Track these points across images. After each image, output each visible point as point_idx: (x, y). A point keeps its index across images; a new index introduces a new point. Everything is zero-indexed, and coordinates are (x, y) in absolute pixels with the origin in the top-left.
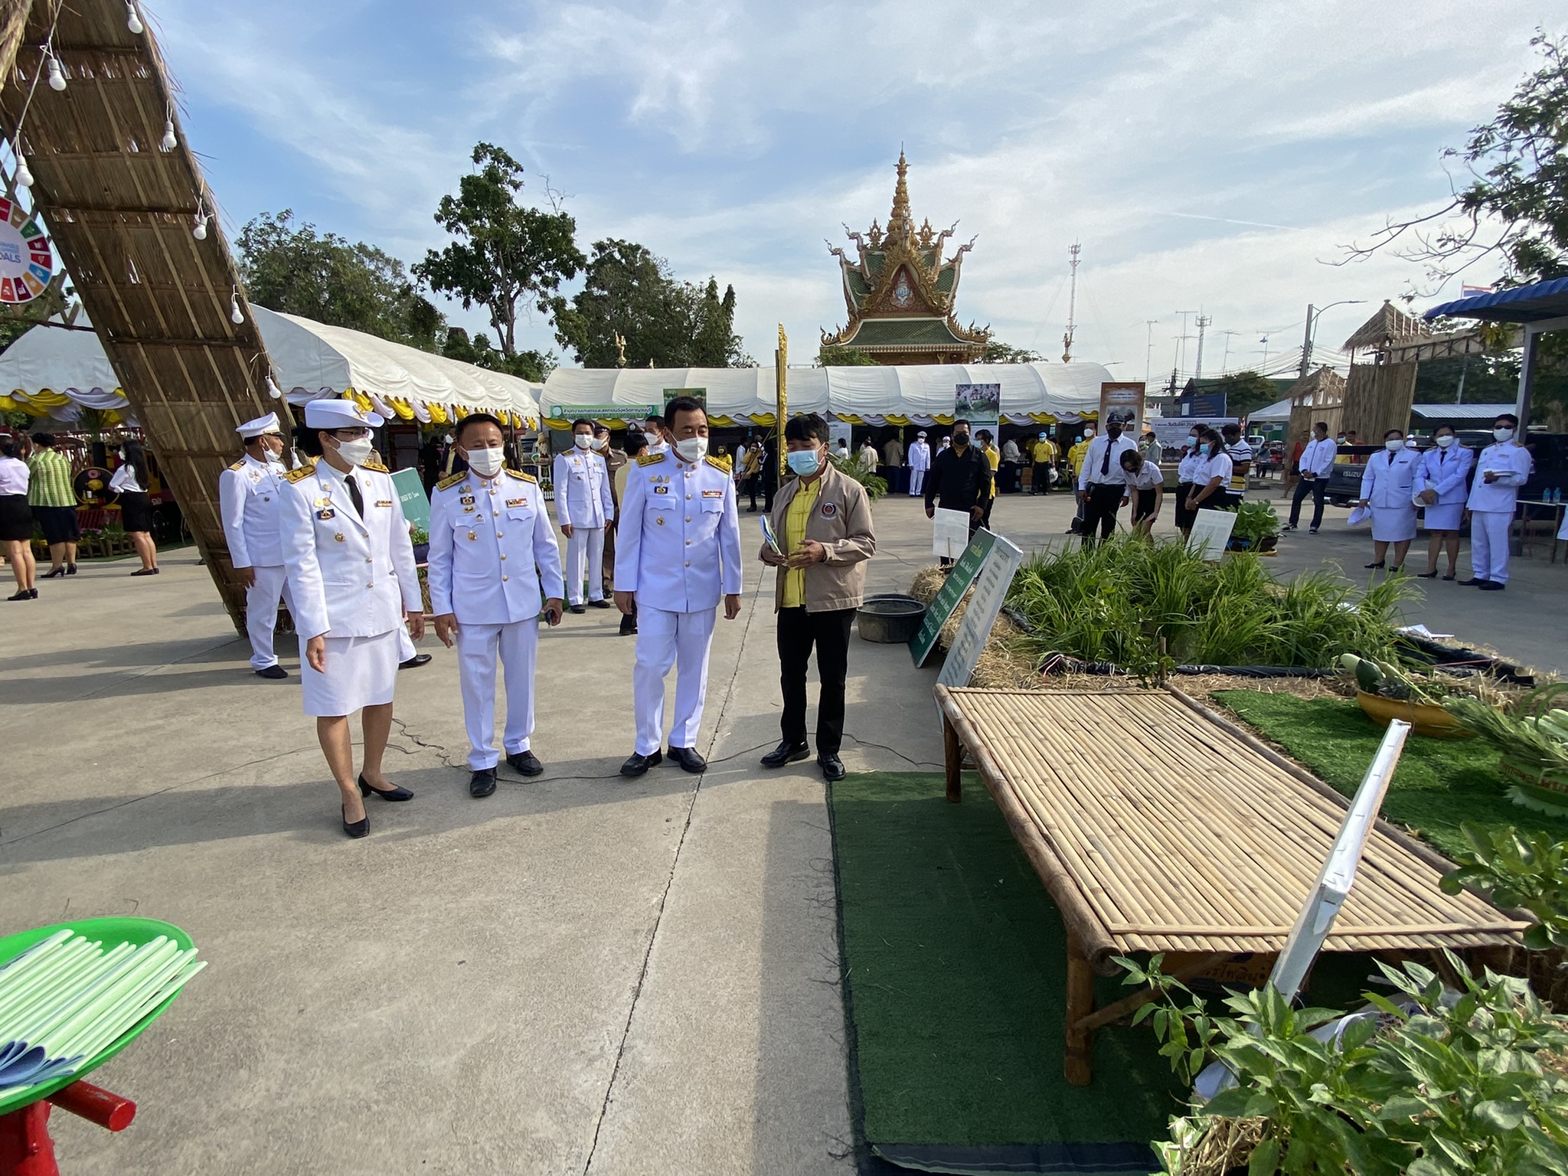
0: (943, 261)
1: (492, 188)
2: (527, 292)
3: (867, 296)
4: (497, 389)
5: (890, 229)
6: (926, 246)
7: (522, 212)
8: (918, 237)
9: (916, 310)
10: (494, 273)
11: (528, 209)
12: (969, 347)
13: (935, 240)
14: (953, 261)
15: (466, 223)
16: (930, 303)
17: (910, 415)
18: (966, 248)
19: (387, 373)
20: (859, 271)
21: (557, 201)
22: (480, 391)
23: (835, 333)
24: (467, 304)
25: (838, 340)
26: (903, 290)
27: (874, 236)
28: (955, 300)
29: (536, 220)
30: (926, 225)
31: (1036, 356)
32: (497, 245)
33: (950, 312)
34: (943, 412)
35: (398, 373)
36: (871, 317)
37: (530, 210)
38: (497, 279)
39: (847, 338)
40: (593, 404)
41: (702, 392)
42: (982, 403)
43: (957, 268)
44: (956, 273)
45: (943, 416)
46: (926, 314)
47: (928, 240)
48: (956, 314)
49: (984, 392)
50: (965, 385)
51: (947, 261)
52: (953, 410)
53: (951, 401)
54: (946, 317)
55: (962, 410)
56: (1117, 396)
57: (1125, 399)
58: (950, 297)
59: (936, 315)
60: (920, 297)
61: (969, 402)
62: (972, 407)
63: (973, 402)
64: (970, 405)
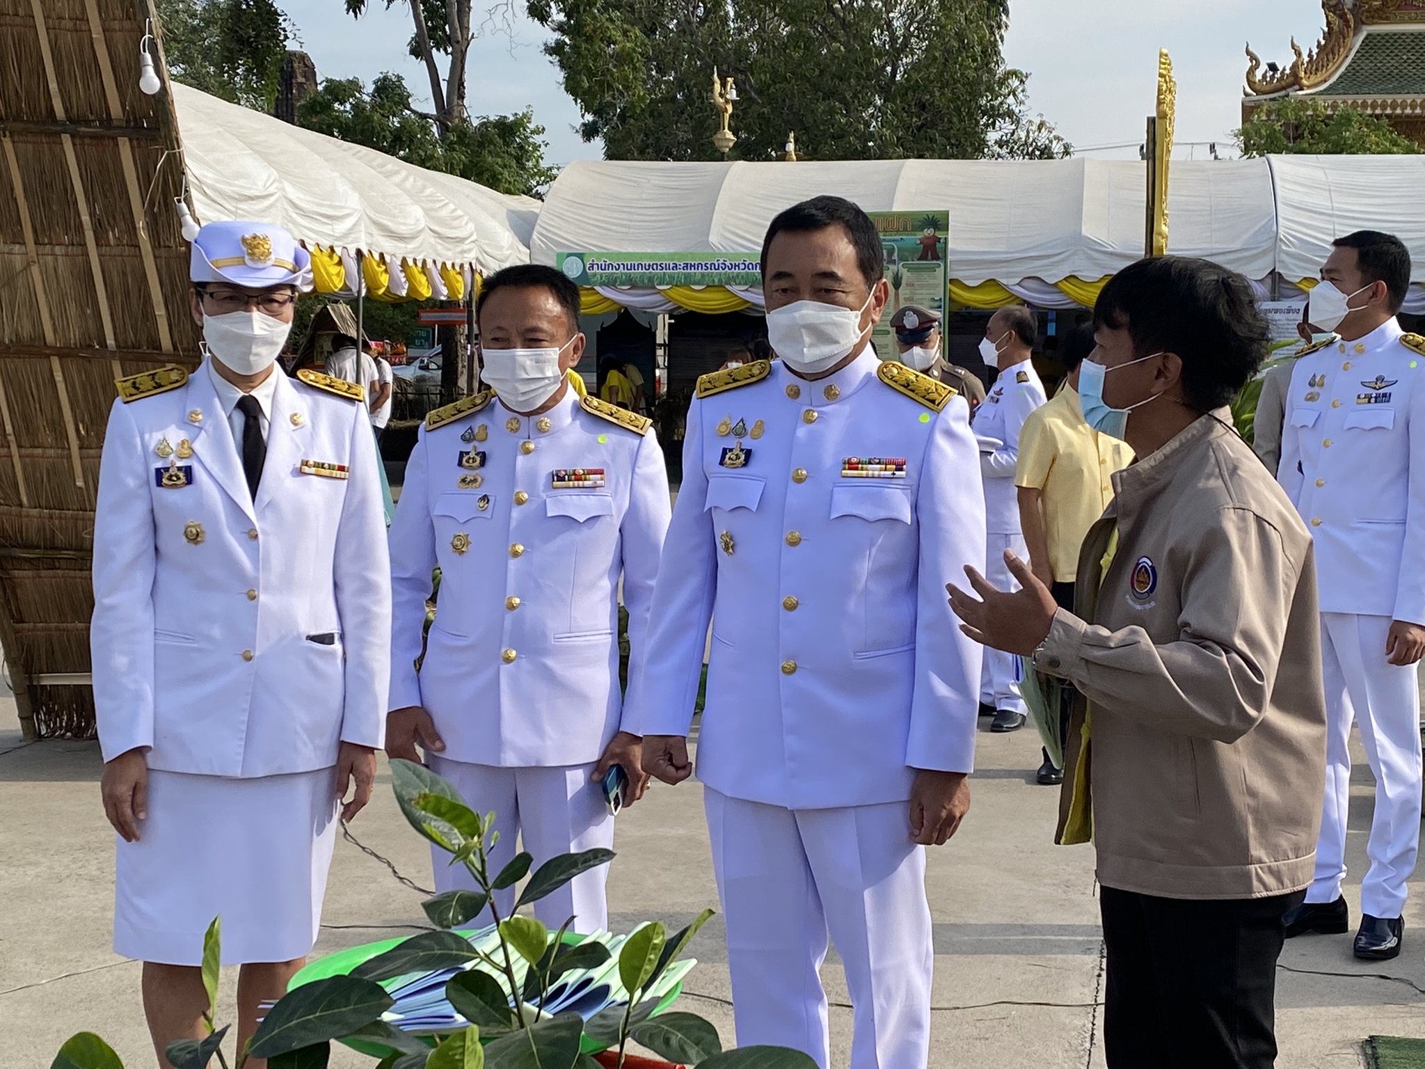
4: (444, 213)
19: (239, 175)
22: (413, 217)
25: (1294, 80)
35: (260, 176)
36: (1387, 20)
39: (1320, 77)
40: (660, 249)
41: (937, 222)
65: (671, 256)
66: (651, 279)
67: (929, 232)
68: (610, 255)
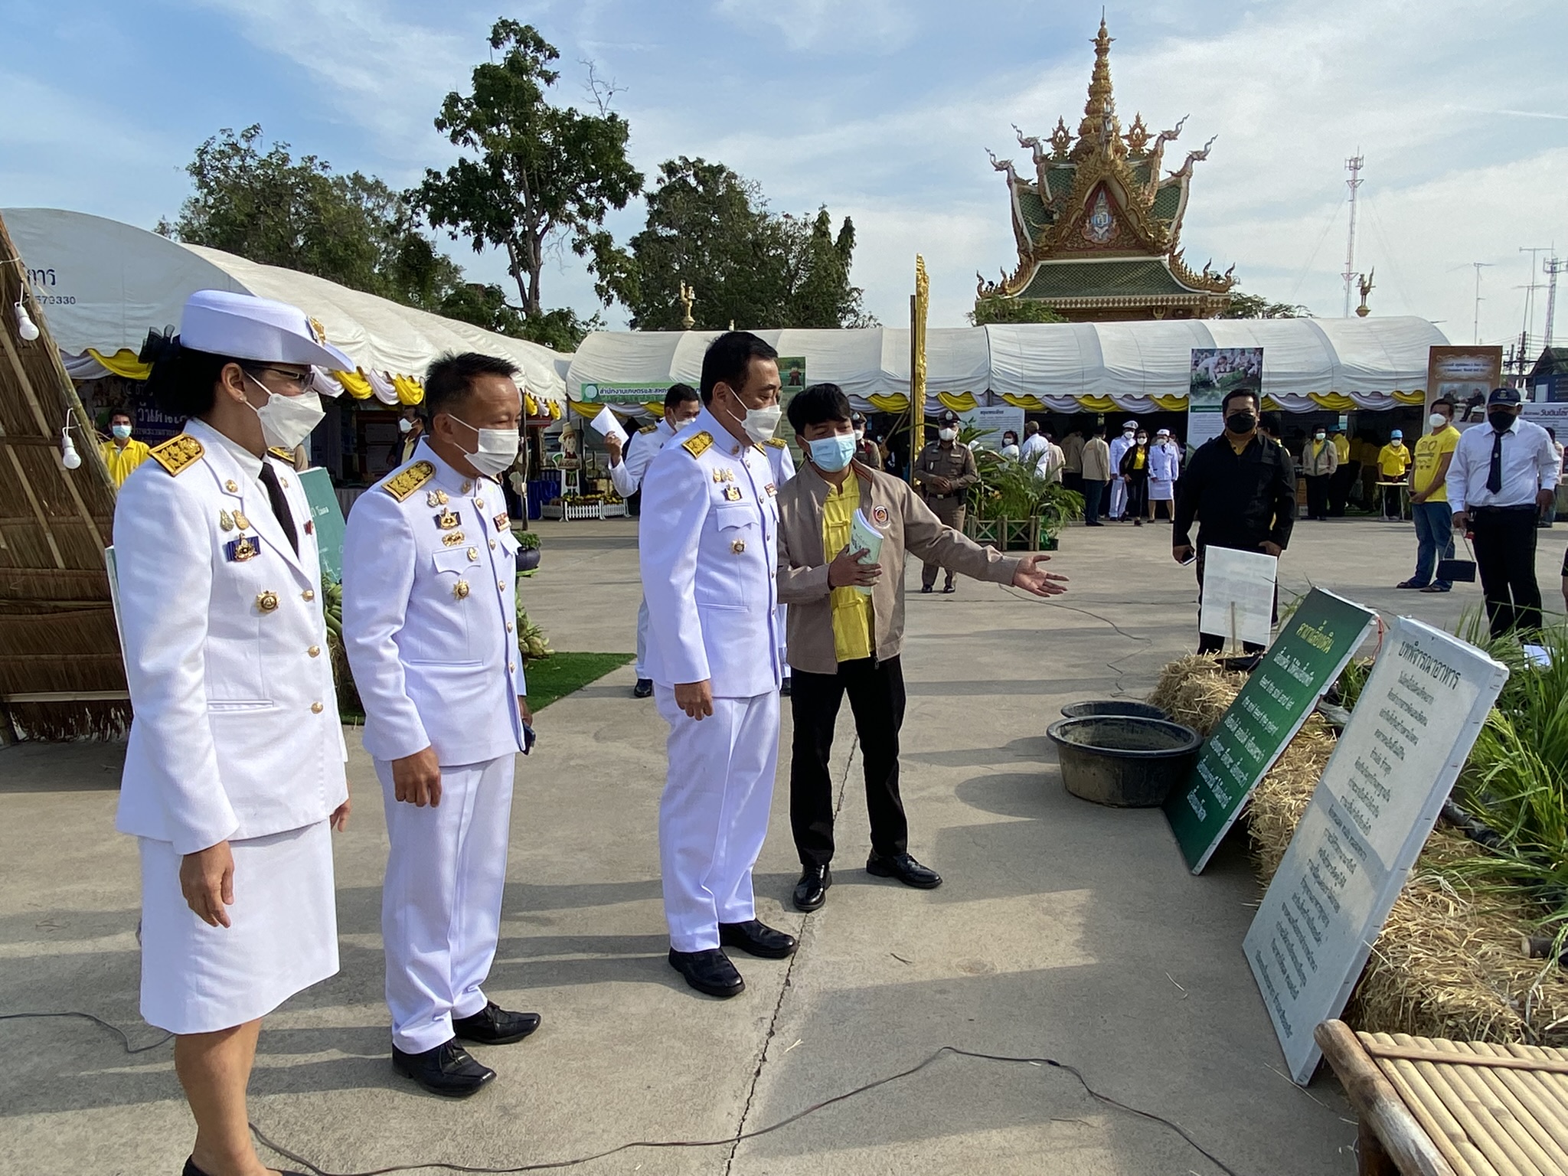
0: (1163, 176)
1: (514, 81)
2: (560, 228)
3: (1048, 227)
5: (1081, 132)
6: (1137, 154)
7: (555, 113)
8: (1126, 142)
9: (1121, 247)
10: (514, 201)
11: (563, 109)
12: (1204, 299)
13: (1150, 145)
14: (1180, 175)
15: (480, 131)
16: (1142, 235)
17: (1117, 395)
18: (1199, 156)
20: (1035, 191)
21: (604, 97)
23: (998, 281)
24: (478, 245)
25: (1002, 290)
26: (1102, 217)
27: (1059, 141)
28: (1181, 231)
29: (575, 124)
30: (1138, 124)
32: (521, 161)
33: (1173, 247)
34: (1170, 391)
36: (1052, 258)
37: (565, 110)
38: (520, 210)
39: (1016, 289)
40: (641, 381)
41: (799, 363)
42: (1233, 377)
43: (1184, 185)
44: (1183, 191)
45: (1169, 397)
46: (1136, 252)
47: (1140, 145)
48: (1182, 252)
49: (1238, 360)
50: (1207, 351)
51: (1170, 175)
52: (1187, 389)
53: (1185, 375)
54: (1167, 256)
55: (1201, 389)
56: (1455, 368)
57: (1472, 373)
58: (1174, 226)
59: (1151, 254)
60: (1127, 227)
61: (1211, 374)
62: (1217, 385)
63: (1219, 376)
64: (1215, 381)
65: (648, 385)
66: (636, 398)
67: (794, 369)
68: (613, 385)
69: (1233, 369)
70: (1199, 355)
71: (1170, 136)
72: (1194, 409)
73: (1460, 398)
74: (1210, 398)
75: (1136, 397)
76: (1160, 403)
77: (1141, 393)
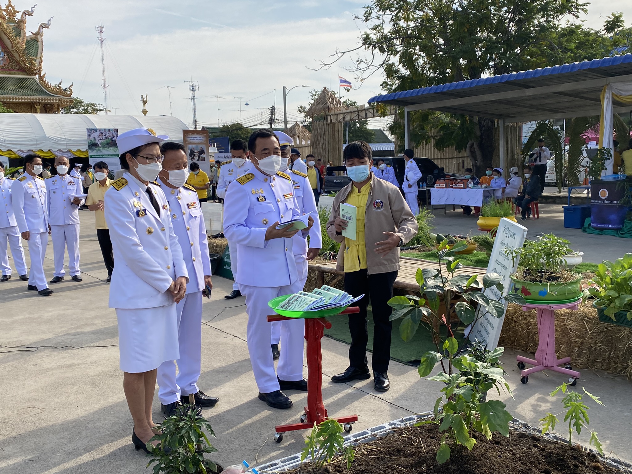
0: (28, 34)
6: (12, 20)
8: (4, 13)
9: (11, 69)
12: (60, 100)
13: (18, 16)
14: (37, 34)
16: (22, 64)
17: (54, 150)
18: (46, 26)
28: (42, 64)
30: (10, 5)
31: (102, 108)
33: (40, 72)
34: (79, 148)
42: (107, 142)
43: (40, 40)
44: (39, 43)
45: (79, 151)
46: (20, 72)
47: (13, 16)
48: (45, 74)
49: (107, 134)
50: (93, 129)
51: (31, 34)
52: (86, 147)
53: (84, 141)
54: (37, 76)
55: (93, 147)
56: (192, 139)
57: (198, 141)
58: (38, 61)
59: (28, 74)
60: (13, 59)
61: (97, 141)
62: (100, 145)
63: (100, 141)
64: (99, 143)
69: (106, 138)
70: (91, 131)
71: (30, 13)
72: (91, 156)
73: (196, 151)
74: (97, 151)
75: (64, 151)
76: (75, 153)
77: (65, 149)
